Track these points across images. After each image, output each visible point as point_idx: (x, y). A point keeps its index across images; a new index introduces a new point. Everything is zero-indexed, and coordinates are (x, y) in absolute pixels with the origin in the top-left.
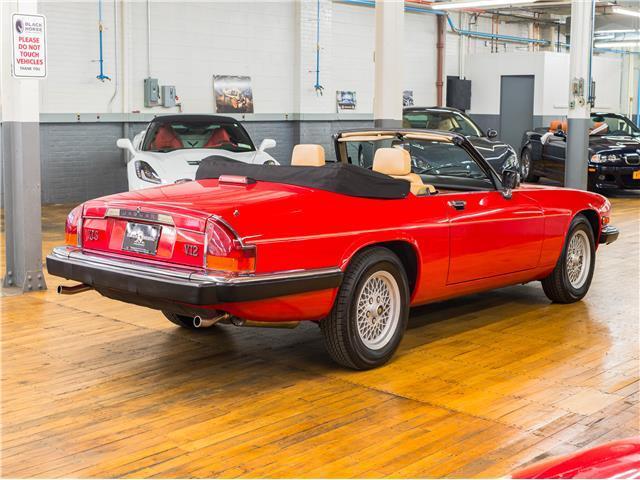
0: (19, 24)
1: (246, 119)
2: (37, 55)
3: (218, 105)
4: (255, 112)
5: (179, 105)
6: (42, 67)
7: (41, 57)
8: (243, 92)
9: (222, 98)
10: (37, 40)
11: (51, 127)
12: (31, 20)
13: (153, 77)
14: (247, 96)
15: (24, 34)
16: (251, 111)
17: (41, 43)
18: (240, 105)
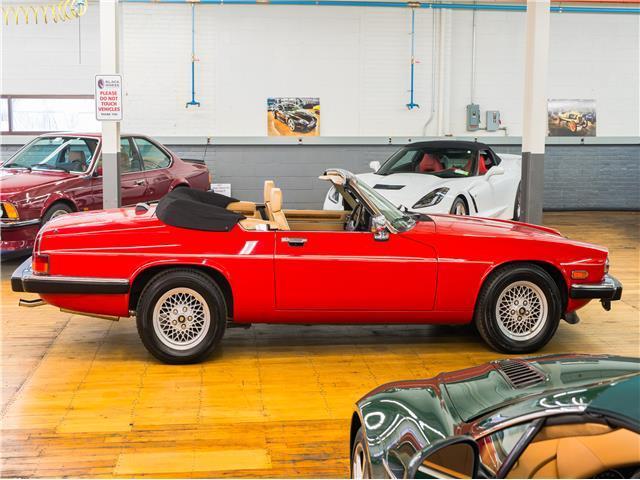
0: (100, 82)
1: (585, 143)
2: (115, 104)
3: (550, 129)
4: (598, 135)
5: (504, 129)
6: (119, 113)
7: (119, 106)
8: (584, 116)
9: (557, 122)
10: (115, 93)
11: (365, 149)
12: (110, 79)
13: (475, 103)
14: (589, 120)
15: (105, 89)
16: (593, 134)
17: (119, 95)
18: (579, 128)
